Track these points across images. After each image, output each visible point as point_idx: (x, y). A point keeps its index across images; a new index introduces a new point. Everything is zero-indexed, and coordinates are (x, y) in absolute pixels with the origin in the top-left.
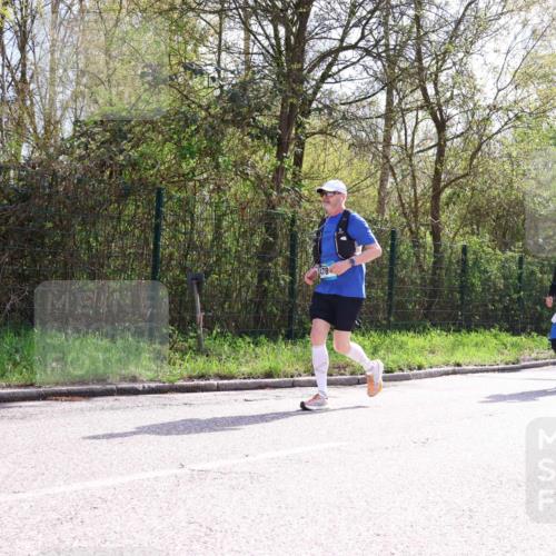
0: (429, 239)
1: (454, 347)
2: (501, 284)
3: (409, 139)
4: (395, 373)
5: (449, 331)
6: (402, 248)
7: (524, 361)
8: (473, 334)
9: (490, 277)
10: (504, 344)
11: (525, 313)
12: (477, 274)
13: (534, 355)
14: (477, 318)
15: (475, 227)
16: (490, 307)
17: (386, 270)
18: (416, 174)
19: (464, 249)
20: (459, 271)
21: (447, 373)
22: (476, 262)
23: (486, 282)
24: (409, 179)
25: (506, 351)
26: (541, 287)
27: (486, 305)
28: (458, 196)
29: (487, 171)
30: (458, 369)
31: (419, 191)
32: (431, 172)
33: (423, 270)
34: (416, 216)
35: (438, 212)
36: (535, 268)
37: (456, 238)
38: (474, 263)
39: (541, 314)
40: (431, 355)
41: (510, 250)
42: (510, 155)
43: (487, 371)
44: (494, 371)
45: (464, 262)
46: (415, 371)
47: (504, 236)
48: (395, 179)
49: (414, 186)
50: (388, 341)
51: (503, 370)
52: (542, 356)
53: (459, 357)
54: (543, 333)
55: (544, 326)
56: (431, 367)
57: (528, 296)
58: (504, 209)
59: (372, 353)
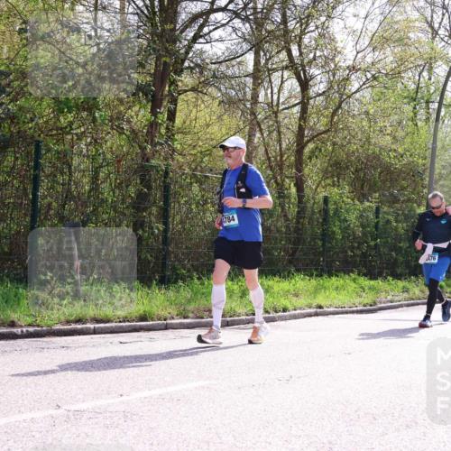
0: (293, 190)
1: (316, 291)
2: (359, 232)
3: (275, 97)
5: (311, 275)
7: (381, 303)
8: (334, 279)
9: (349, 226)
10: (362, 287)
11: (381, 258)
12: (337, 223)
13: (389, 298)
14: (337, 263)
15: (335, 179)
16: (350, 253)
18: (282, 129)
19: (326, 200)
20: (321, 220)
21: (310, 315)
22: (337, 211)
23: (345, 230)
24: (275, 134)
25: (364, 294)
26: (396, 234)
27: (346, 252)
28: (320, 150)
29: (347, 128)
30: (320, 312)
31: (284, 146)
32: (295, 128)
33: (288, 220)
34: (281, 169)
35: (301, 165)
36: (390, 217)
37: (319, 188)
38: (335, 214)
39: (396, 260)
40: (295, 298)
41: (368, 201)
42: (367, 113)
43: (347, 313)
44: (353, 312)
45: (326, 211)
46: (280, 314)
47: (362, 188)
48: (262, 134)
49: (279, 141)
51: (361, 312)
52: (397, 298)
53: (320, 300)
54: (397, 277)
55: (399, 271)
56: (295, 310)
57: (384, 243)
58: (362, 162)
59: (241, 297)
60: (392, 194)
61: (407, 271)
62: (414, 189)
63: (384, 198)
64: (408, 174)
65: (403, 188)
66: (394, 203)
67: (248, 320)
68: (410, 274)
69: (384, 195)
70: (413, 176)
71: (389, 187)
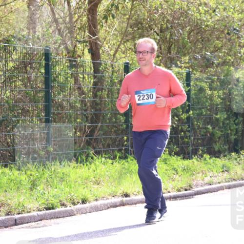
0: (88, 57)
4: (57, 210)
5: (114, 158)
6: (58, 69)
7: (197, 186)
10: (174, 169)
13: (207, 179)
17: (41, 95)
19: (127, 67)
21: (115, 206)
25: (177, 177)
26: (211, 105)
28: (117, 8)
30: (126, 200)
31: (73, 4)
33: (83, 93)
34: (71, 32)
35: (95, 27)
36: (205, 85)
39: (212, 134)
40: (96, 186)
41: (177, 66)
46: (79, 206)
50: (47, 174)
52: (215, 180)
54: (216, 154)
55: (217, 147)
56: (97, 200)
57: (198, 115)
58: (168, 21)
59: (31, 189)
60: (204, 57)
61: (226, 147)
62: (230, 50)
63: (196, 62)
64: (223, 32)
65: (217, 49)
66: (207, 67)
67: (41, 215)
68: (230, 151)
69: (196, 59)
70: (228, 34)
71: (201, 49)
